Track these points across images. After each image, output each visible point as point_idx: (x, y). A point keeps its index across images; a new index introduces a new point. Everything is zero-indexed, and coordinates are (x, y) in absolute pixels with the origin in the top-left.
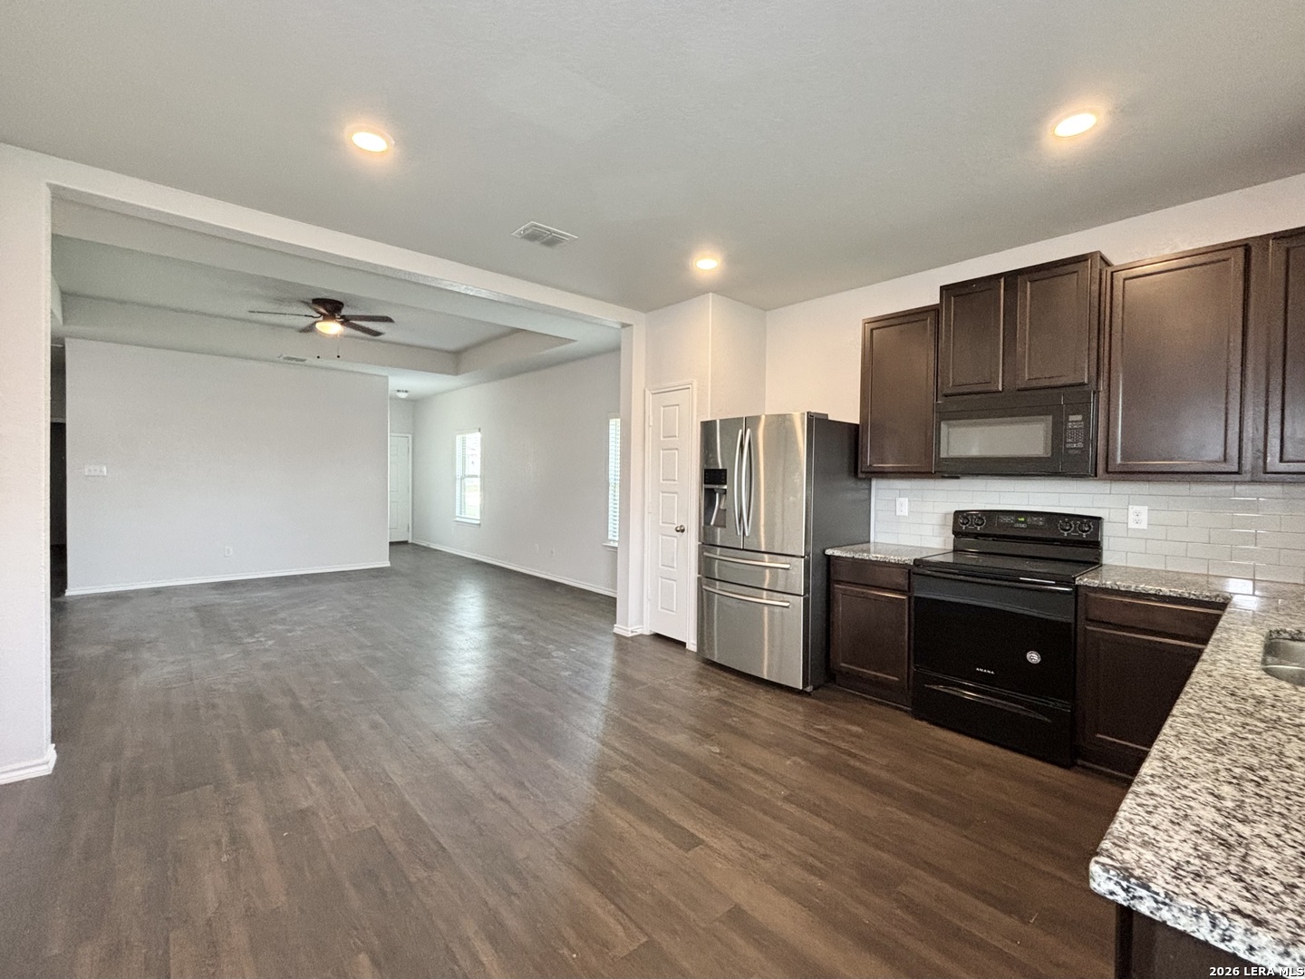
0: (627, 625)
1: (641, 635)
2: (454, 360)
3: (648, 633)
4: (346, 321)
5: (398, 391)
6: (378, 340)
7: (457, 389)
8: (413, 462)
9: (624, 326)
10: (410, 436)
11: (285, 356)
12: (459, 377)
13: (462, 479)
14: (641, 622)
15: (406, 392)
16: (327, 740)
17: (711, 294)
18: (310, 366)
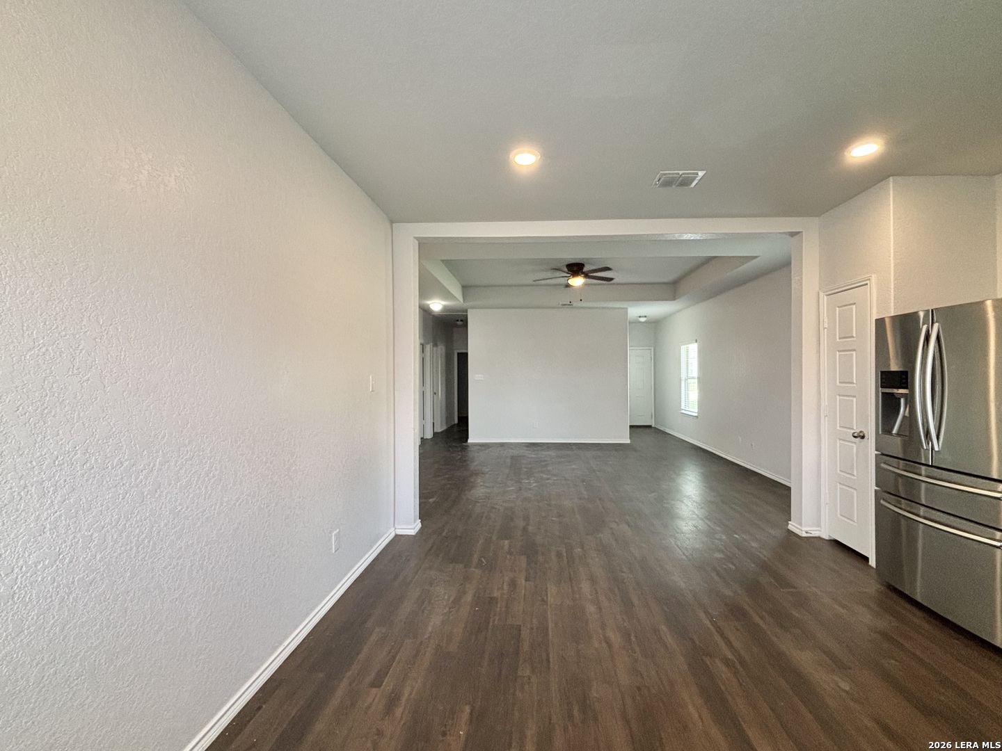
0: (801, 525)
1: (819, 538)
2: (671, 289)
3: (827, 538)
4: (586, 276)
5: (640, 317)
6: (611, 284)
7: (681, 310)
8: (654, 367)
9: (793, 234)
10: (652, 349)
11: (561, 303)
12: (677, 301)
13: (686, 380)
14: (819, 525)
15: (645, 317)
16: (528, 557)
17: (891, 178)
18: (575, 308)
